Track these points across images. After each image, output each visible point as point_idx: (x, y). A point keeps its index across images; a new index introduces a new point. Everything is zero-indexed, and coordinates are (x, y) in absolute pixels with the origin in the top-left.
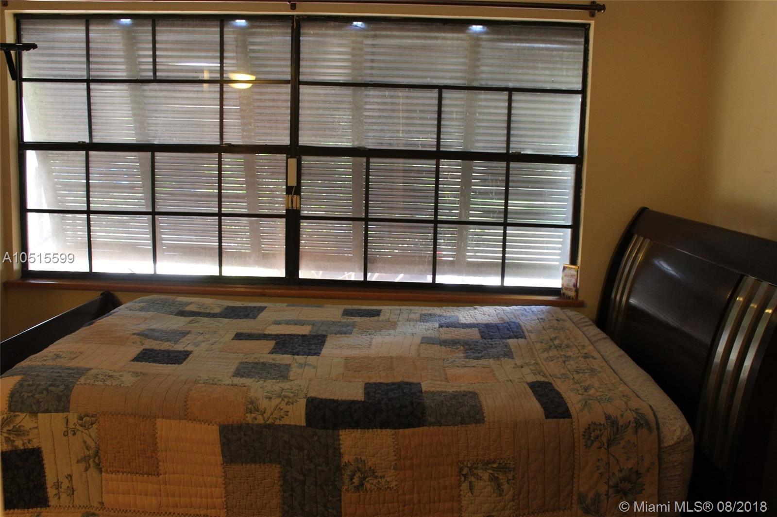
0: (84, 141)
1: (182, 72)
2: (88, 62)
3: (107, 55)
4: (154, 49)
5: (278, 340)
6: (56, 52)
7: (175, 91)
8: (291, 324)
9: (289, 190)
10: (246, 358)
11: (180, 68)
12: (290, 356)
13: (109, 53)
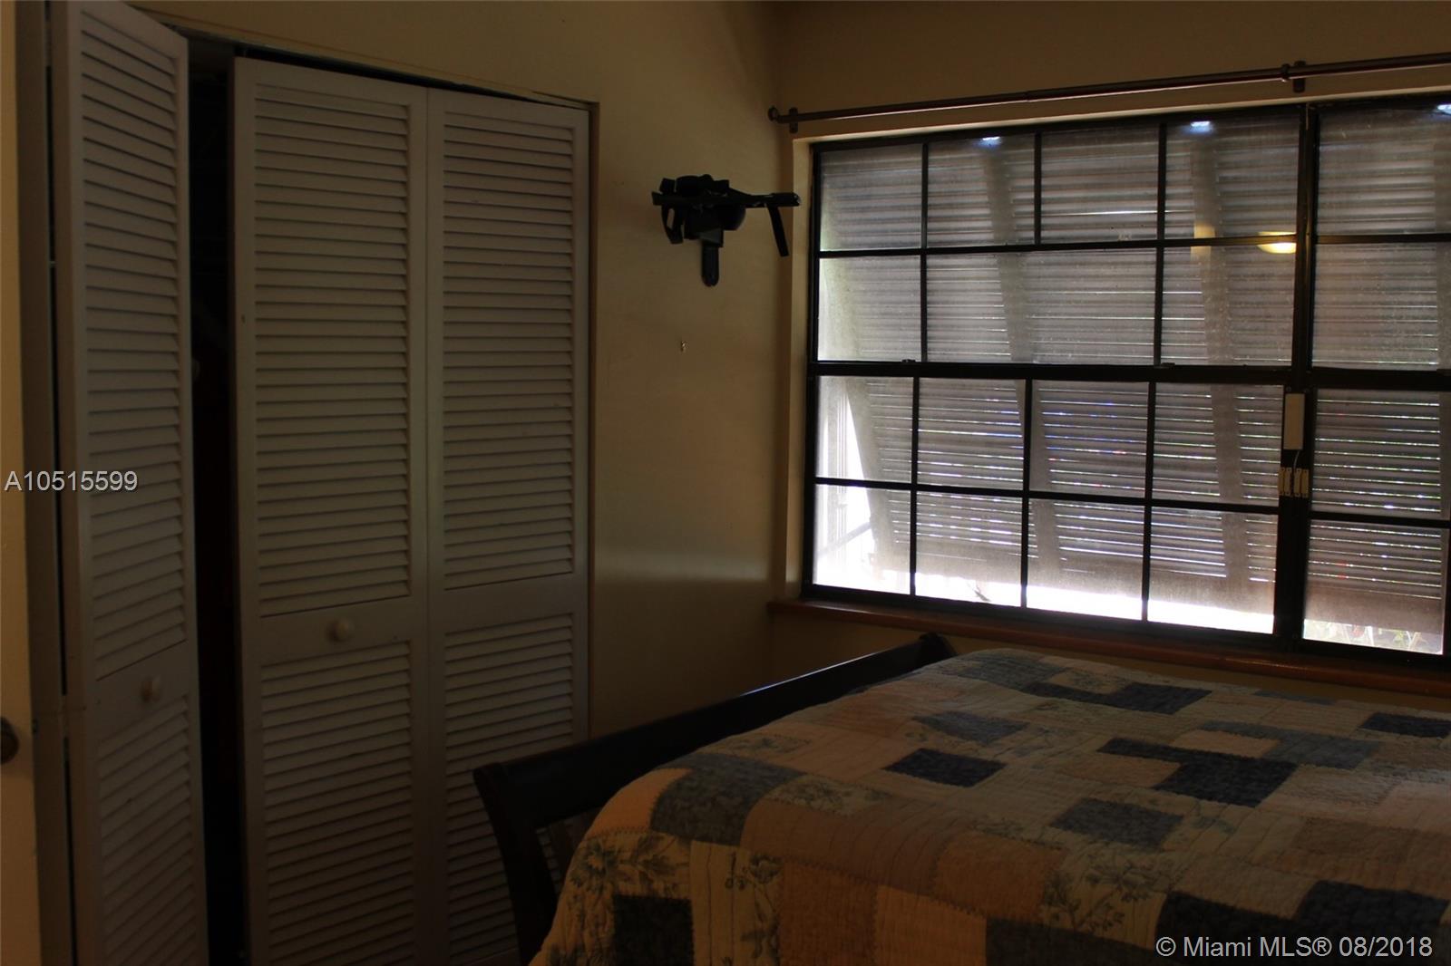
0: (912, 359)
1: (1086, 229)
2: (925, 219)
3: (957, 204)
4: (1038, 189)
5: (1186, 764)
6: (873, 203)
7: (1074, 264)
8: (1236, 733)
9: (1287, 458)
10: (1099, 792)
11: (1106, 220)
12: (1191, 799)
13: (960, 200)
